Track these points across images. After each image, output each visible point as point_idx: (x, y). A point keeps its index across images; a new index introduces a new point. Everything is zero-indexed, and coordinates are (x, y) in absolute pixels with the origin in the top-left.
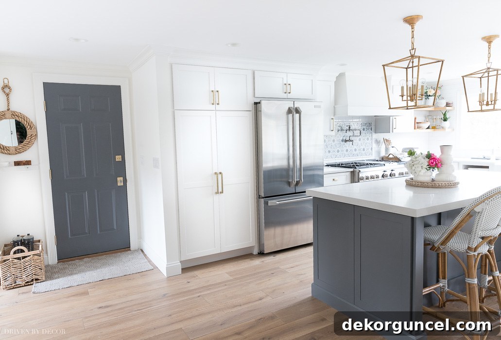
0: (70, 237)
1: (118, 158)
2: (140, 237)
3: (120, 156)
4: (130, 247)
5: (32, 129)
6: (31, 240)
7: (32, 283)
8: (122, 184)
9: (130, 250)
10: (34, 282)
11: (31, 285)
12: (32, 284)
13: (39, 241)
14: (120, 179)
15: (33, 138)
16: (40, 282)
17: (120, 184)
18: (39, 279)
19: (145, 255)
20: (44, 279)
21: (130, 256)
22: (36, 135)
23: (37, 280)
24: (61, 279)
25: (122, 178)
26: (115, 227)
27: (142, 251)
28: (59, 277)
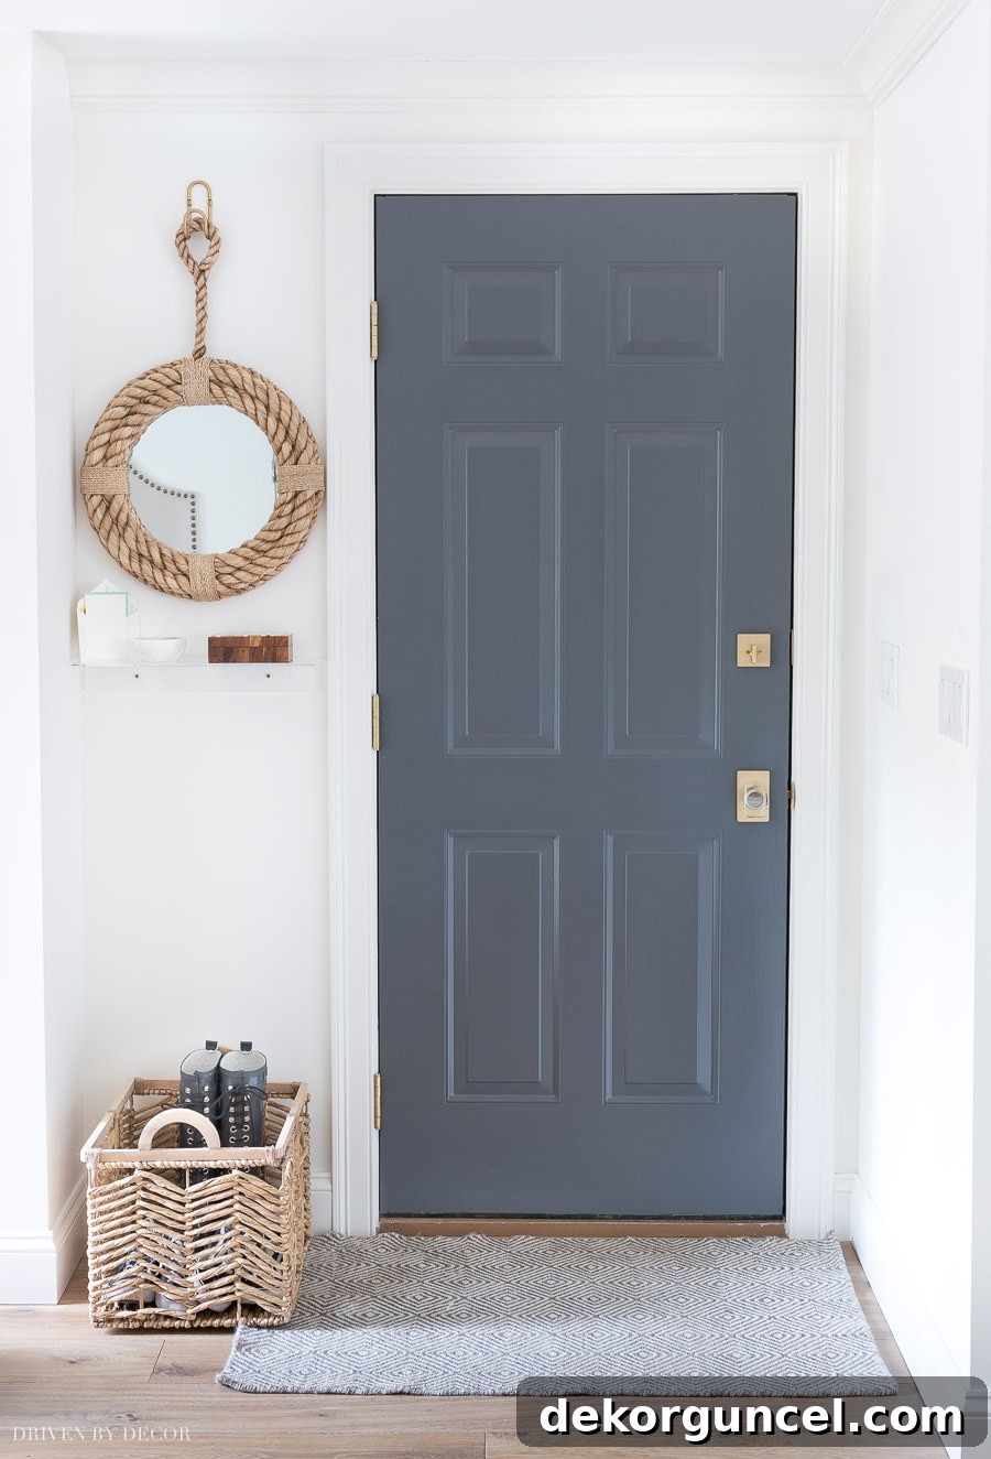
0: (451, 1093)
1: (753, 650)
2: (849, 1163)
3: (766, 638)
4: (782, 1216)
5: (304, 459)
6: (253, 1082)
7: (227, 1322)
8: (762, 814)
9: (782, 1234)
10: (240, 1320)
11: (222, 1330)
12: (231, 1330)
13: (293, 1091)
14: (753, 781)
15: (303, 510)
16: (270, 1327)
17: (750, 811)
18: (263, 1311)
19: (862, 1286)
20: (286, 1312)
21: (772, 1277)
22: (320, 495)
23: (252, 1309)
24: (372, 1332)
25: (761, 780)
26: (704, 1077)
27: (851, 1252)
28: (360, 1321)
